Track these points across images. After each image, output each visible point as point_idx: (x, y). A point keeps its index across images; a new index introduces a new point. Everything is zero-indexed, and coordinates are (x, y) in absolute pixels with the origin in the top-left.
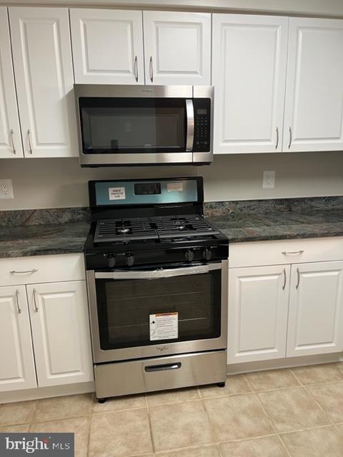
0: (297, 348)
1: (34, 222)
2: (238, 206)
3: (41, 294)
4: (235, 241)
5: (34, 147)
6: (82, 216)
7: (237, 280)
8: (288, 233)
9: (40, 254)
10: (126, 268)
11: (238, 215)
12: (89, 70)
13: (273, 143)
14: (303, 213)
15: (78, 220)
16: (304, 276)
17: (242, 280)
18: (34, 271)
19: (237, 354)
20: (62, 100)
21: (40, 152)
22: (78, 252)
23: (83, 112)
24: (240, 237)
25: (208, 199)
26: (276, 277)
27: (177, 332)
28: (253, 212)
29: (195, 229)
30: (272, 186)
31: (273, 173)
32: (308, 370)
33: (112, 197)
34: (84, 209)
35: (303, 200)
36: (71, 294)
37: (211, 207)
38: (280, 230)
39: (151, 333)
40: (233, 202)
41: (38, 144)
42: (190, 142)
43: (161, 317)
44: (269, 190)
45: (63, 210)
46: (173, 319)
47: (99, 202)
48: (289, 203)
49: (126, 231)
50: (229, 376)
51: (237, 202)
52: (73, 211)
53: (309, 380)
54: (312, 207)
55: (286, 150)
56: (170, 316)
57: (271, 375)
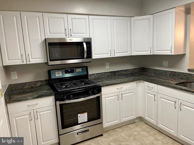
0: (123, 119)
1: (26, 87)
2: (99, 75)
3: (39, 112)
4: (103, 86)
5: (31, 60)
6: (45, 83)
7: (104, 99)
8: (118, 82)
9: (39, 98)
10: (70, 99)
11: (99, 78)
12: (50, 33)
13: (109, 54)
14: (119, 75)
15: (44, 85)
16: (123, 95)
17: (106, 99)
18: (37, 104)
19: (106, 124)
20: (41, 43)
21: (33, 61)
22: (52, 95)
23: (49, 47)
24: (104, 85)
25: (90, 73)
26: (115, 97)
27: (87, 119)
28: (104, 76)
29: (90, 84)
30: (109, 67)
31: (108, 63)
32: (127, 126)
33: (57, 75)
34: (46, 80)
35: (118, 71)
36: (50, 111)
37: (90, 76)
38: (115, 81)
39: (79, 120)
40: (97, 74)
41: (32, 58)
42: (85, 56)
43: (82, 115)
44: (108, 69)
45: (38, 81)
46: (86, 115)
47: (52, 77)
48: (114, 73)
49: (64, 87)
50: (104, 132)
51: (98, 74)
52: (41, 81)
53: (128, 129)
54: (121, 73)
55: (113, 56)
56: (85, 114)
57: (116, 129)
